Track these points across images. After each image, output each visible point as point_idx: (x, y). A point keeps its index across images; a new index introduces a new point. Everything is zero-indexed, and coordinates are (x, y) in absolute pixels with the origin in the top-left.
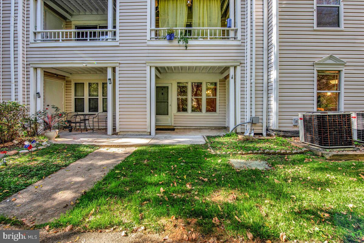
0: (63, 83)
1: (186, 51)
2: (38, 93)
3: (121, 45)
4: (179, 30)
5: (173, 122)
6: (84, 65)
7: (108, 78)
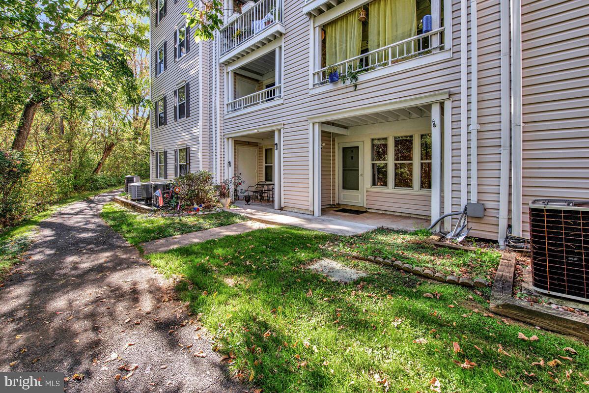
0: (256, 149)
1: (355, 92)
2: (229, 162)
3: (286, 102)
4: (347, 63)
5: (365, 202)
6: (256, 131)
7: (275, 143)
